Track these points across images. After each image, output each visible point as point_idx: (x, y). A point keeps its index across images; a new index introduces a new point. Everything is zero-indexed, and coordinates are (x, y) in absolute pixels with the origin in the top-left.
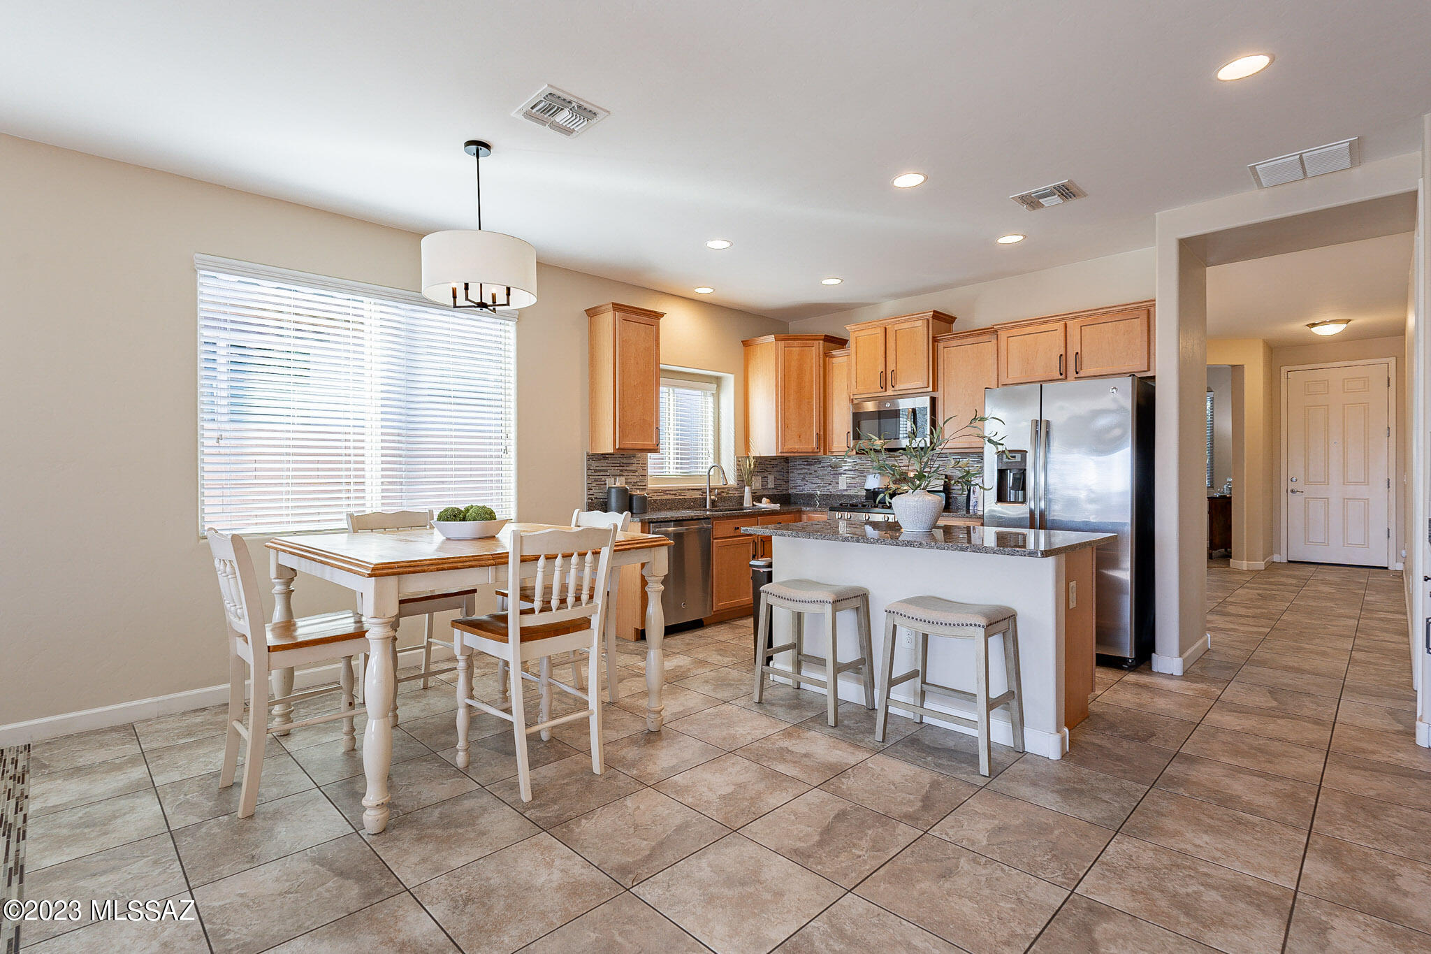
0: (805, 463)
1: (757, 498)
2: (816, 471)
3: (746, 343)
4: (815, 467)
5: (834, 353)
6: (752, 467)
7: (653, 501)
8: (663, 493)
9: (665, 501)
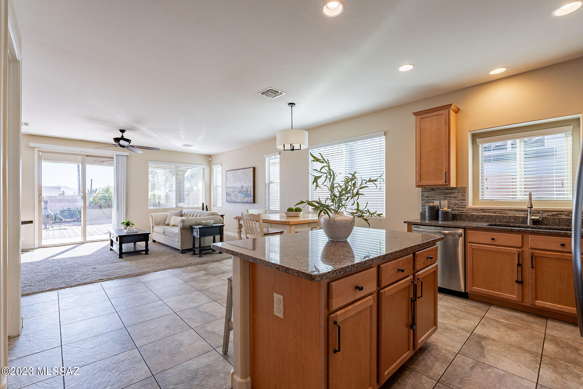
7: (470, 215)
8: (482, 211)
9: (481, 216)
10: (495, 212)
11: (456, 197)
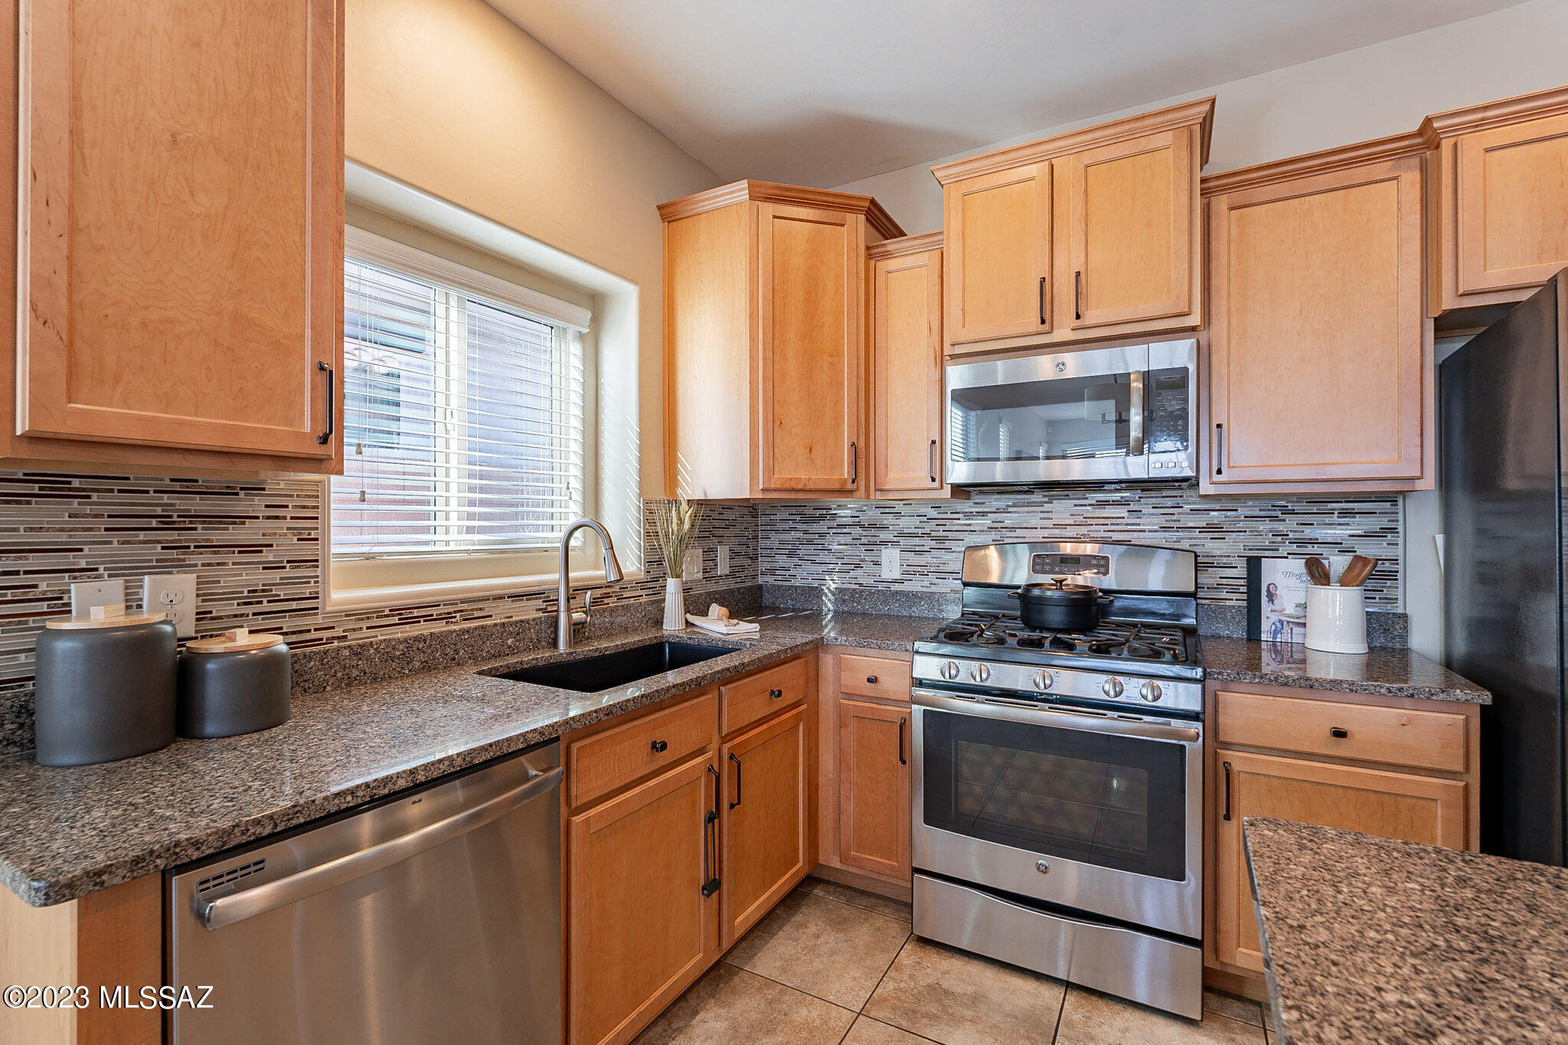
0: (798, 518)
1: (696, 605)
2: (822, 535)
3: (668, 214)
4: (822, 527)
5: (890, 248)
6: (687, 526)
7: (346, 653)
8: (396, 620)
9: (401, 647)
10: (448, 617)
11: (256, 549)
